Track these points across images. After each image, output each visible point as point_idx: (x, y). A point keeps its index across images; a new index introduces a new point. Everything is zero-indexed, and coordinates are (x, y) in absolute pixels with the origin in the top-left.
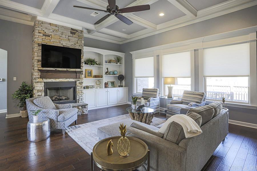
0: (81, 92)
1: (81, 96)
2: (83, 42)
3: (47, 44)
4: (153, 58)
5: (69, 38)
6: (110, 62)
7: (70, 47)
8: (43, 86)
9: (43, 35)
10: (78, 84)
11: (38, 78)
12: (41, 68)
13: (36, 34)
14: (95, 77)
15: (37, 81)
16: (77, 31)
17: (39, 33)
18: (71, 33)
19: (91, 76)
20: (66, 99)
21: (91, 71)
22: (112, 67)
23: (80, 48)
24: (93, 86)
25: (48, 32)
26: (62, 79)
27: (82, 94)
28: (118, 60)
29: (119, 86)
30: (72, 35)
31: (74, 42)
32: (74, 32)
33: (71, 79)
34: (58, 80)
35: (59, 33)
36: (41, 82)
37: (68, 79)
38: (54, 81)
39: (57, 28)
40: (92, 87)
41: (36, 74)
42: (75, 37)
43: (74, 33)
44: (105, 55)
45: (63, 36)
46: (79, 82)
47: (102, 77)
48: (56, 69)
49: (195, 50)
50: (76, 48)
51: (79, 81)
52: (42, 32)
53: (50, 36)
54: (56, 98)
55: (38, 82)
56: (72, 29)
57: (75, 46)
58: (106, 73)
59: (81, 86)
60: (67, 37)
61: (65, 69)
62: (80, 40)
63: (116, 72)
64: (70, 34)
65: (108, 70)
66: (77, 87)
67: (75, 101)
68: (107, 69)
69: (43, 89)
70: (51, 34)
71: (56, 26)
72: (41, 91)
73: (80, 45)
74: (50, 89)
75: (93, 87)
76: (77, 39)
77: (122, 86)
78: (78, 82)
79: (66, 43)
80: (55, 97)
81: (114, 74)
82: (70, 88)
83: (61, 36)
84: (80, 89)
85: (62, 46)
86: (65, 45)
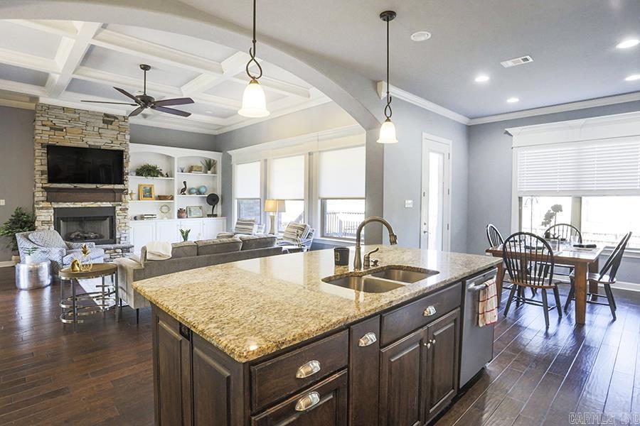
0: (124, 225)
1: (123, 232)
2: (128, 137)
3: (57, 144)
4: (259, 163)
5: (101, 131)
6: (191, 170)
7: (102, 148)
8: (52, 214)
9: (51, 128)
10: (118, 212)
11: (43, 201)
12: (48, 185)
13: (37, 127)
14: (160, 198)
15: (41, 206)
16: (115, 118)
17: (43, 125)
18: (104, 122)
19: (151, 197)
20: (96, 237)
21: (151, 188)
22: (195, 180)
23: (121, 148)
25: (58, 123)
26: (86, 203)
27: (127, 228)
28: (210, 165)
29: (209, 216)
30: (106, 125)
31: (110, 137)
32: (109, 121)
33: (104, 203)
34: (79, 205)
35: (80, 124)
36: (47, 208)
37: (99, 203)
38: (72, 206)
39: (77, 116)
40: (150, 216)
41: (40, 195)
42: (112, 129)
43: (111, 123)
44: (178, 158)
45: (88, 128)
46: (120, 207)
47: (172, 199)
48: (75, 185)
49: (310, 154)
50: (113, 148)
51: (120, 205)
52: (49, 123)
53: (64, 130)
54: (78, 235)
55: (42, 208)
56: (106, 115)
57: (113, 145)
58: (183, 191)
59: (125, 214)
60: (96, 129)
61: (93, 186)
62: (121, 133)
63: (203, 190)
64: (102, 125)
65: (185, 185)
66: (117, 217)
67: (113, 240)
68: (185, 183)
69: (53, 220)
70: (66, 126)
71: (75, 111)
72: (48, 222)
73: (122, 142)
74: (65, 220)
75: (152, 216)
76: (116, 133)
77: (216, 216)
78: (118, 208)
79: (94, 140)
80: (76, 234)
81: (199, 192)
82: (105, 218)
83: (84, 128)
84: (122, 221)
85: (87, 146)
86: (93, 144)
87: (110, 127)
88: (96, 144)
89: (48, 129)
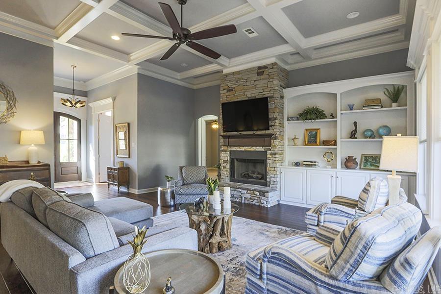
0: (273, 169)
1: (273, 175)
3: (231, 101)
7: (257, 97)
8: (229, 155)
9: (227, 91)
10: (268, 156)
11: (223, 146)
12: (225, 134)
13: (221, 92)
14: (325, 143)
16: (265, 67)
18: (259, 74)
19: (316, 142)
20: (257, 178)
24: (312, 162)
25: (231, 85)
26: (247, 147)
27: (275, 173)
30: (259, 77)
31: (262, 87)
32: (261, 72)
33: (258, 147)
34: (242, 149)
35: (242, 82)
36: (225, 151)
37: (254, 148)
38: (238, 150)
39: (240, 75)
40: (310, 163)
41: (222, 141)
42: (263, 79)
45: (248, 84)
48: (240, 132)
50: (263, 96)
51: (270, 150)
52: (226, 87)
53: (234, 90)
55: (222, 151)
56: (260, 68)
57: (264, 93)
59: (274, 159)
60: (253, 82)
61: (251, 133)
62: (270, 80)
63: (383, 131)
64: (256, 77)
65: (356, 126)
66: (268, 161)
67: (267, 183)
69: (229, 160)
70: (234, 86)
71: (239, 72)
72: (226, 162)
73: (270, 89)
74: (239, 160)
76: (266, 81)
78: (269, 152)
79: (251, 92)
83: (245, 84)
84: (272, 165)
85: (247, 99)
86: (250, 96)
87: (262, 77)
88: (253, 95)
89: (225, 91)
